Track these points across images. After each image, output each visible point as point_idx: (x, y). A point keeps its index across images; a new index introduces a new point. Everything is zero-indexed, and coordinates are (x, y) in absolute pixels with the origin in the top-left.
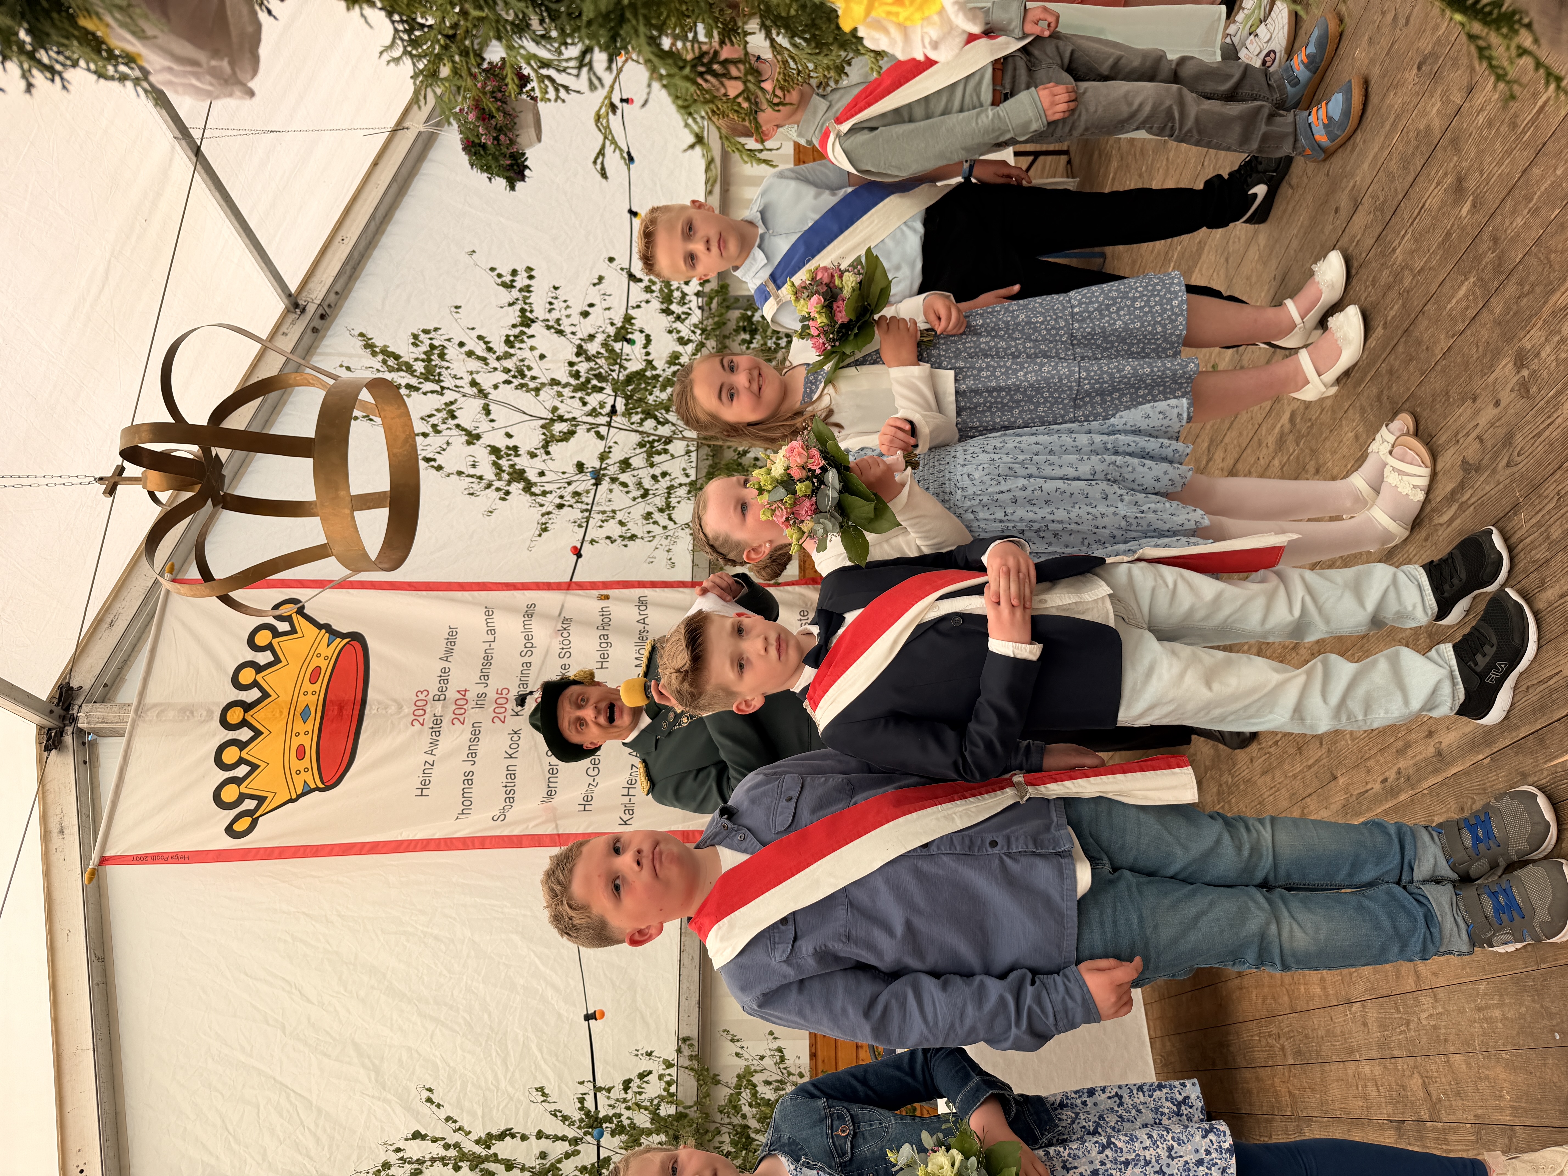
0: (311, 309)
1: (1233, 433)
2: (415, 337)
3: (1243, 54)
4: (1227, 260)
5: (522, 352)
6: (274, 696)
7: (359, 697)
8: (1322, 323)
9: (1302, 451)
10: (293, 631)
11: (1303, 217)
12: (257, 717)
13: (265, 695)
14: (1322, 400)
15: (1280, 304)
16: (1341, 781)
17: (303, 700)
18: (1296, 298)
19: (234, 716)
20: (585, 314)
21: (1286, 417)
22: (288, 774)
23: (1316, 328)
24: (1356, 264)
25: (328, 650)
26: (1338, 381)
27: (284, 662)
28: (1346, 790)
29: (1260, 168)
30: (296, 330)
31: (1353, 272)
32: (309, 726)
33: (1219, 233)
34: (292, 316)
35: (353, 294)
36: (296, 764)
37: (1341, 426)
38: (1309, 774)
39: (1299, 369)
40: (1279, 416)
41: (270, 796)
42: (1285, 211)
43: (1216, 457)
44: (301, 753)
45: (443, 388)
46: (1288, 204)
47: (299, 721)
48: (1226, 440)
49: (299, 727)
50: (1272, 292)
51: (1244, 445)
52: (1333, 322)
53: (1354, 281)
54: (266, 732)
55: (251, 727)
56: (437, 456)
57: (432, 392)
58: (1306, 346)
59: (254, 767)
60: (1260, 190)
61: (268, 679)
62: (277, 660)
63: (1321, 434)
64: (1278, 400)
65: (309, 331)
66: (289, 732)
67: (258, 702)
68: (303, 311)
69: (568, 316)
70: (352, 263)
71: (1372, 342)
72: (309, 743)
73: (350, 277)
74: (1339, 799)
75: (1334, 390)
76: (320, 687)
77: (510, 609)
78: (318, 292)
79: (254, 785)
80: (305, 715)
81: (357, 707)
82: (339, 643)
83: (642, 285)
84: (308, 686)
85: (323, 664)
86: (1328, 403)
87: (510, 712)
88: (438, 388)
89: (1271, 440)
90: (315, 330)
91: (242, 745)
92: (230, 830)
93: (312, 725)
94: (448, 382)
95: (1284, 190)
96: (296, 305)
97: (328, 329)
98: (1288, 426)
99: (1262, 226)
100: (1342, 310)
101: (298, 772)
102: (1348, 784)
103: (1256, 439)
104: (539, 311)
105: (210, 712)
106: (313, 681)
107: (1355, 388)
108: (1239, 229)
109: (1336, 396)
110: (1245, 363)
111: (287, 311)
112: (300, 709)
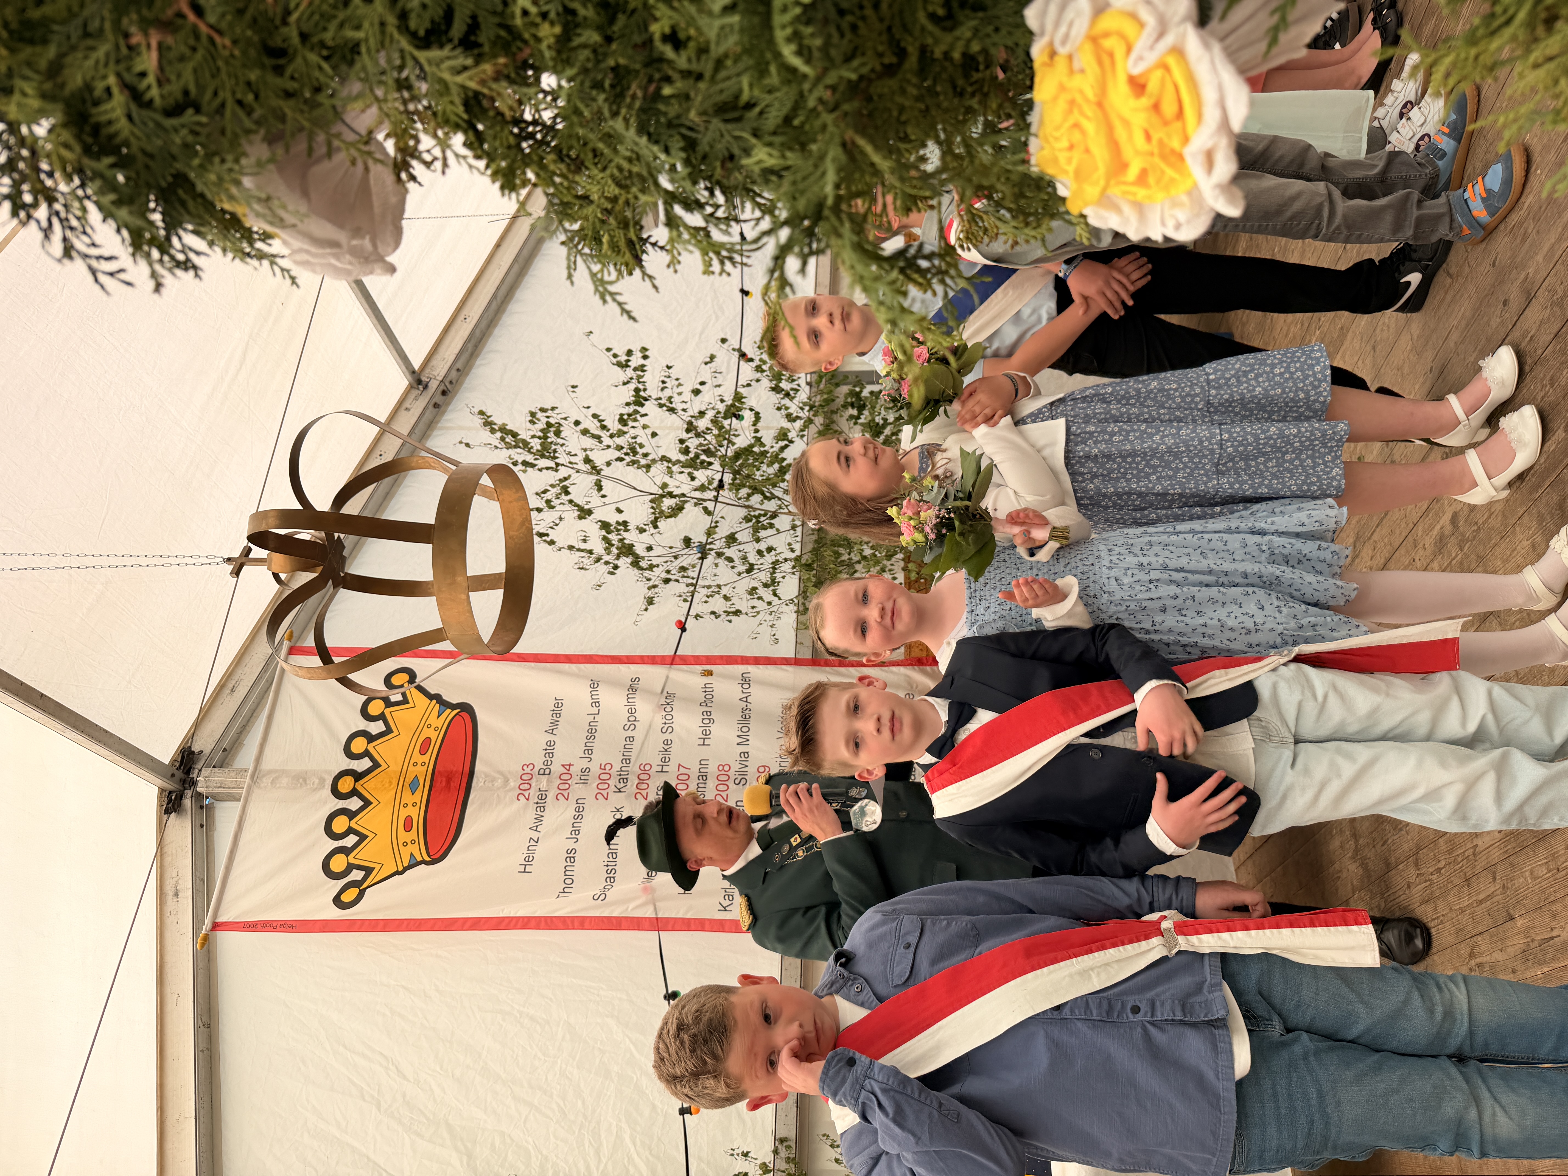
0: (433, 385)
1: (1383, 531)
2: (533, 414)
3: (1393, 138)
4: (1374, 348)
5: (634, 430)
6: (384, 766)
7: (467, 769)
8: (1492, 420)
9: (1467, 556)
10: (405, 701)
11: (1464, 308)
12: (367, 786)
13: (376, 765)
14: (1491, 504)
15: (1440, 398)
16: (1520, 922)
17: (413, 771)
18: (1460, 393)
19: (346, 784)
20: (697, 392)
21: (1446, 518)
22: (395, 846)
23: (1482, 427)
24: (1529, 361)
25: (439, 721)
26: (1510, 484)
27: (395, 733)
28: (1526, 932)
29: (1414, 256)
30: (418, 406)
31: (1527, 369)
32: (417, 797)
33: (1363, 320)
34: (415, 392)
35: (473, 371)
36: (404, 836)
37: (1514, 533)
38: (1479, 910)
39: (1466, 471)
40: (1438, 517)
41: (377, 867)
42: (1443, 300)
43: (1363, 554)
44: (408, 825)
45: (557, 465)
46: (1446, 293)
47: (407, 792)
48: (1376, 537)
49: (408, 797)
50: (1428, 385)
51: (1396, 544)
52: (1507, 422)
53: (1528, 379)
54: (375, 803)
55: (361, 797)
56: (550, 531)
57: (547, 468)
58: (1473, 446)
59: (363, 837)
60: (1414, 278)
61: (379, 749)
62: (389, 730)
63: (1490, 539)
64: (1436, 500)
65: (431, 407)
66: (398, 803)
67: (368, 771)
68: (426, 387)
69: (680, 394)
70: (473, 341)
71: (1551, 445)
72: (416, 814)
73: (472, 355)
74: (1517, 943)
75: (1506, 493)
76: (429, 758)
77: (614, 683)
78: (440, 369)
79: (362, 856)
80: (414, 786)
81: (465, 780)
82: (449, 714)
83: (754, 364)
84: (418, 757)
85: (433, 735)
86: (1498, 508)
87: (613, 788)
88: (552, 464)
89: (1429, 541)
90: (436, 406)
91: (351, 815)
92: (337, 901)
93: (420, 797)
94: (563, 459)
95: (1441, 278)
96: (419, 382)
97: (448, 404)
98: (1449, 529)
99: (1415, 315)
100: (1515, 409)
101: (405, 844)
102: (1529, 927)
103: (1410, 538)
104: (653, 391)
105: (322, 781)
106: (423, 752)
107: (1531, 493)
108: (1390, 317)
109: (1507, 500)
110: (1397, 457)
111: (411, 387)
112: (409, 779)
